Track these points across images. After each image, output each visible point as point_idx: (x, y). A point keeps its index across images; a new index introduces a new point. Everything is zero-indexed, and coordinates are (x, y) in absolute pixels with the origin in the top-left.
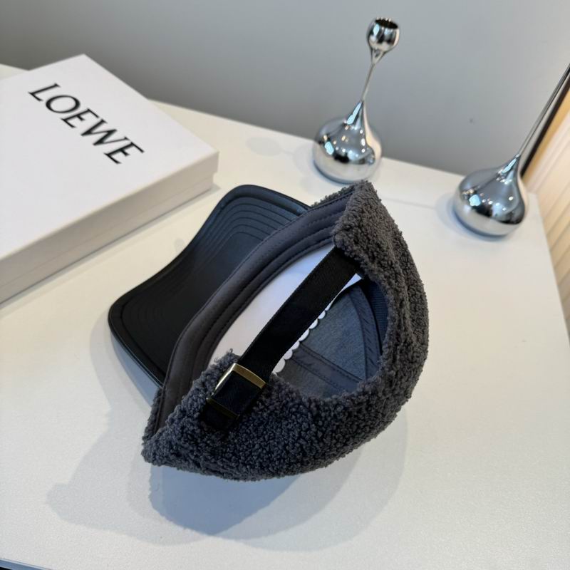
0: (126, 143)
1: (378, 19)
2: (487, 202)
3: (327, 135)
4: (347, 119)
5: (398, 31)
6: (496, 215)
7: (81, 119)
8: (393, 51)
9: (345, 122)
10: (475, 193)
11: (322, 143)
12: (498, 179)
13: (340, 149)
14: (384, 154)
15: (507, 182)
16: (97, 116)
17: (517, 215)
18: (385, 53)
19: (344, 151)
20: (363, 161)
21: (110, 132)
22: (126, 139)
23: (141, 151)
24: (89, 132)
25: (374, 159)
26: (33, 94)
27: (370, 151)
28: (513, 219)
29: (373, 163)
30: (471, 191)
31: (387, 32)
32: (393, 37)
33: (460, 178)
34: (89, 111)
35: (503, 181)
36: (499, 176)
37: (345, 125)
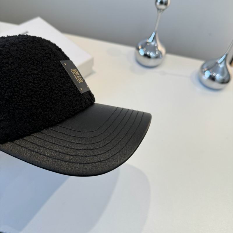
2: (213, 74)
3: (141, 45)
9: (147, 41)
10: (208, 70)
11: (138, 49)
17: (226, 79)
18: (164, 10)
20: (157, 57)
27: (160, 52)
28: (225, 82)
29: (161, 58)
30: (205, 69)
32: (167, 2)
35: (219, 66)
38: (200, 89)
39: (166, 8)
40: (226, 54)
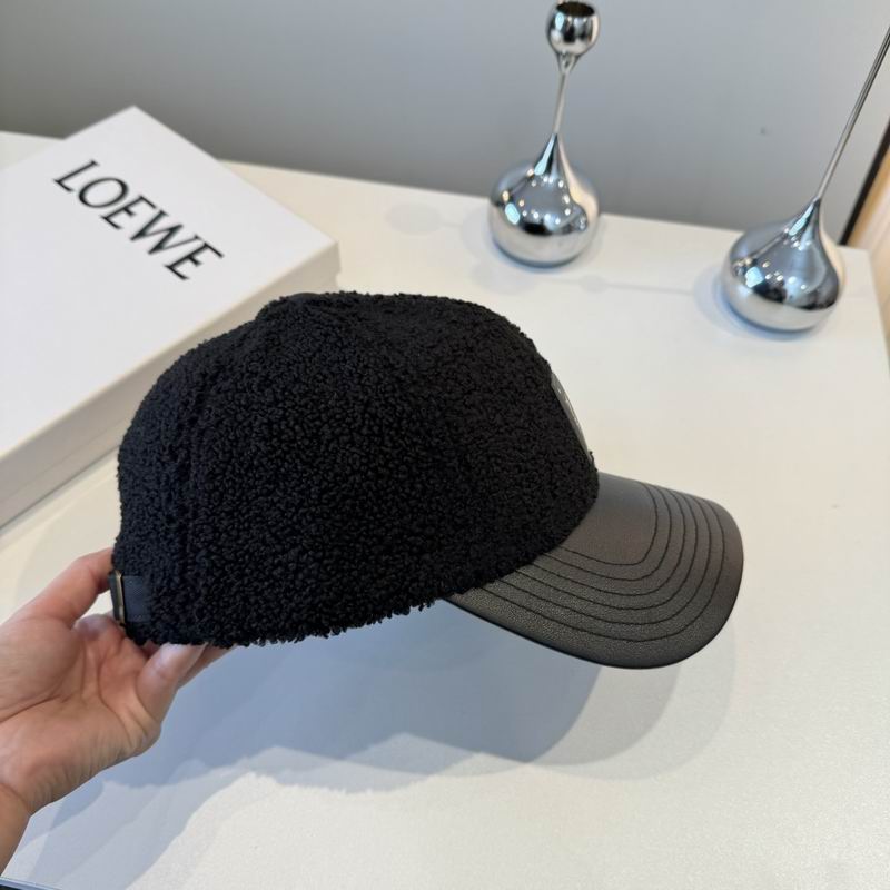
0: (197, 244)
2: (774, 277)
3: (510, 191)
4: (535, 166)
5: (594, 19)
6: (791, 297)
7: (130, 213)
8: (593, 49)
9: (530, 173)
10: (755, 263)
11: (500, 204)
12: (786, 242)
13: (529, 213)
16: (152, 206)
17: (825, 293)
18: (578, 57)
19: (537, 216)
20: (568, 229)
21: (173, 230)
22: (196, 238)
23: (219, 254)
24: (141, 234)
25: (586, 223)
26: (60, 182)
27: (578, 211)
28: (822, 300)
29: (585, 228)
30: (748, 261)
31: (577, 22)
32: (589, 27)
34: (141, 199)
35: (796, 244)
36: (787, 236)
37: (533, 177)
38: (731, 335)
39: (587, 50)
40: (815, 200)
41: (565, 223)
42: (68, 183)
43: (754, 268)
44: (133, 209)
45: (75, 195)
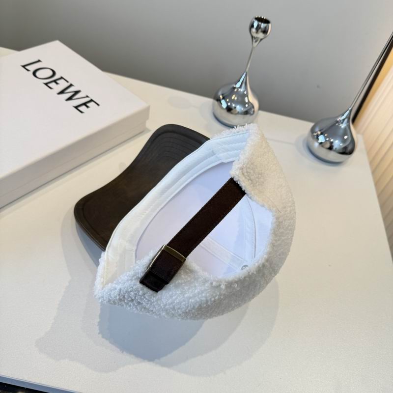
0: (87, 99)
1: (257, 17)
2: (329, 140)
3: (222, 95)
4: (236, 84)
5: (270, 25)
6: (336, 149)
7: (57, 83)
8: (267, 38)
9: (235, 86)
10: (322, 134)
11: (219, 100)
12: (337, 124)
14: (260, 108)
15: (343, 126)
16: (67, 82)
17: (349, 148)
18: (261, 40)
19: (234, 105)
20: (246, 113)
21: (77, 92)
22: (87, 97)
23: (98, 105)
24: (62, 92)
25: (254, 111)
26: (24, 66)
27: (251, 106)
28: (347, 151)
29: (253, 114)
30: (319, 133)
31: (263, 25)
32: (267, 29)
33: (311, 125)
34: (62, 78)
35: (341, 125)
36: (337, 122)
37: (235, 88)
41: (245, 110)
42: (27, 67)
43: (322, 136)
44: (58, 82)
45: (31, 73)
